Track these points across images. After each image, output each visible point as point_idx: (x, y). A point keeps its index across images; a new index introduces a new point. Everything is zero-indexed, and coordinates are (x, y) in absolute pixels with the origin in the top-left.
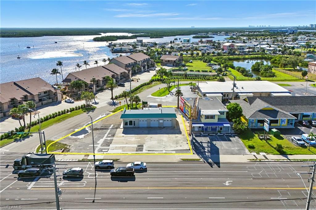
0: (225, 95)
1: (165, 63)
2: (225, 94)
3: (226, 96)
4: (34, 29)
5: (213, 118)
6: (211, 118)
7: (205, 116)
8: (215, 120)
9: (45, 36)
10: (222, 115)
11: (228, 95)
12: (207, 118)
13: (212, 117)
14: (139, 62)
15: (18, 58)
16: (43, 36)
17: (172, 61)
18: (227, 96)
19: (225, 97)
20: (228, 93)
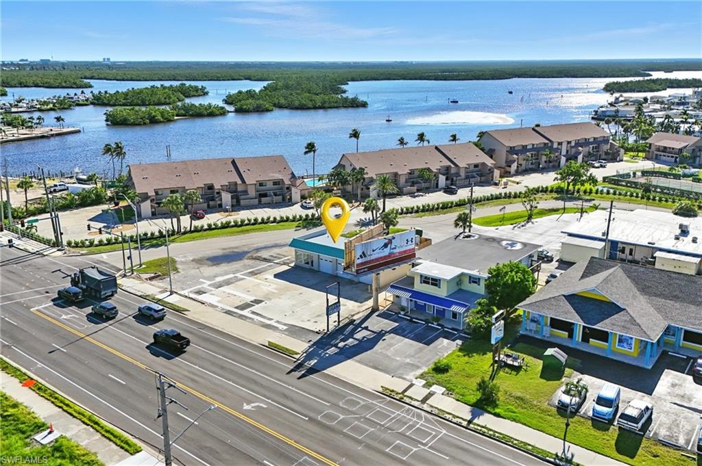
0: (624, 248)
1: (656, 152)
2: (624, 245)
3: (627, 251)
4: (513, 62)
5: (436, 285)
6: (432, 284)
7: (421, 276)
8: (442, 292)
9: (519, 77)
10: (476, 285)
11: (631, 250)
12: (425, 282)
13: (435, 282)
14: (560, 144)
15: (387, 121)
16: (513, 77)
17: (673, 149)
18: (631, 254)
19: (623, 253)
20: (633, 245)
